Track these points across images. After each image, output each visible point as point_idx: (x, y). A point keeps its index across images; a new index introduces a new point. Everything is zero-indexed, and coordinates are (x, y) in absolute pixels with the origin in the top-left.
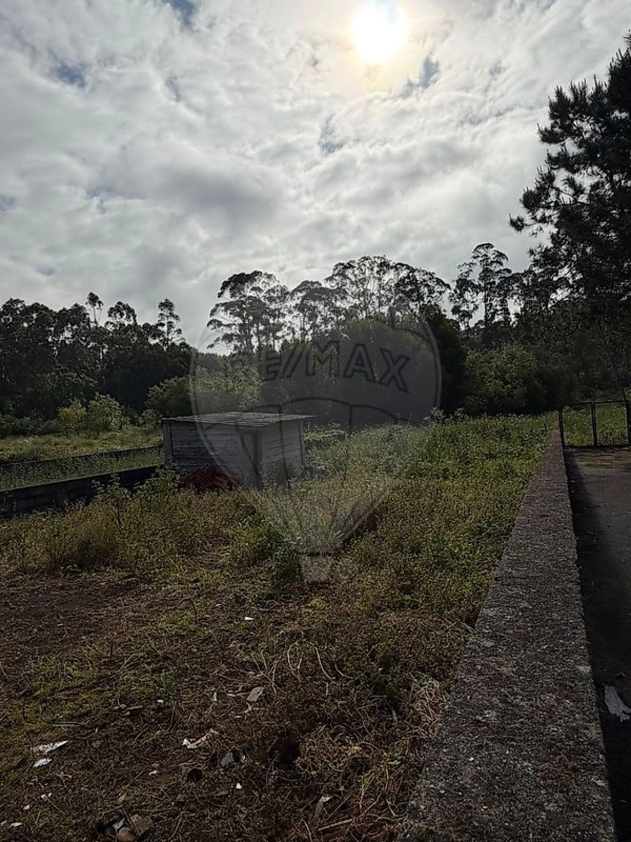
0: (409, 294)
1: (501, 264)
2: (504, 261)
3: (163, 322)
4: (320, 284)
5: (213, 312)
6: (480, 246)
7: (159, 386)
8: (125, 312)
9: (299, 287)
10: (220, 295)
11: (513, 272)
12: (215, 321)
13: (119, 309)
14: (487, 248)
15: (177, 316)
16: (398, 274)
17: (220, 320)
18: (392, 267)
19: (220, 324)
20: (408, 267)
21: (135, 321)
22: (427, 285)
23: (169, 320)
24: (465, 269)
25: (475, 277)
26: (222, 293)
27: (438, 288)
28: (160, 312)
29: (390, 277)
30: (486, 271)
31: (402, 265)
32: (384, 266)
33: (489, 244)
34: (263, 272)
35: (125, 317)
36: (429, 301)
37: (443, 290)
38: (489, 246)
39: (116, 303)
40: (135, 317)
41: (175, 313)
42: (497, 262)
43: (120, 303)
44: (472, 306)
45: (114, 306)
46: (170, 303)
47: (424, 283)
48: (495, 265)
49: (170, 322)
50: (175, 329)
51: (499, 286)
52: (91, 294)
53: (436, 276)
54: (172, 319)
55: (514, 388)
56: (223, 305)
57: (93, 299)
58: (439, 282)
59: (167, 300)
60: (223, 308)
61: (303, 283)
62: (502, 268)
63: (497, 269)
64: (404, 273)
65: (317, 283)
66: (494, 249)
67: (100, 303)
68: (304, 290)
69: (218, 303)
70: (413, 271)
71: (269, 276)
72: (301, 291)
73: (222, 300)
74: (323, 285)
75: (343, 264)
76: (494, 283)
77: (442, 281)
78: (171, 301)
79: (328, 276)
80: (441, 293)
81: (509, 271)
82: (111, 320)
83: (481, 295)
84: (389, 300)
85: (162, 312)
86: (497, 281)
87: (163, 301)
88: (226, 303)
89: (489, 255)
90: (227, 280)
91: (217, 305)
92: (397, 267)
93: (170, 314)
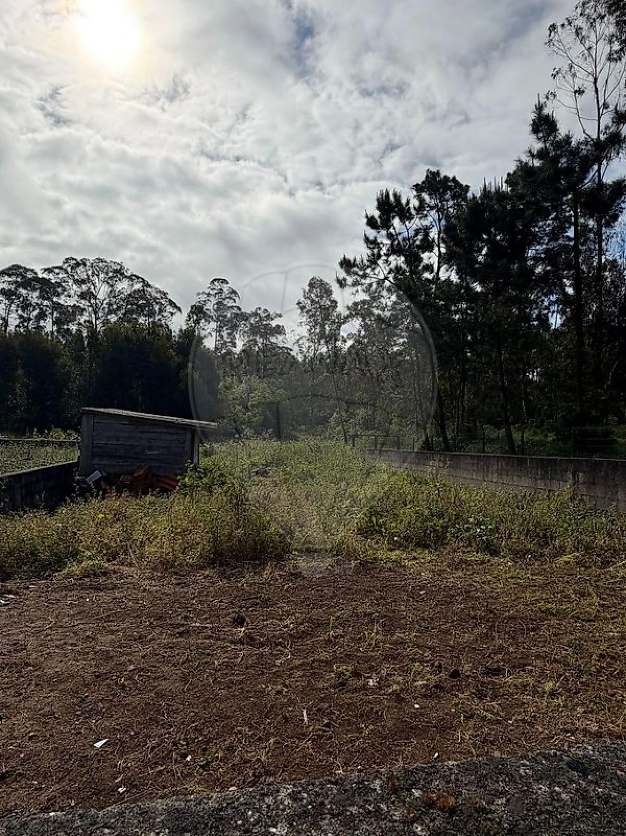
0: (141, 308)
1: (234, 301)
2: (236, 299)
4: (36, 273)
6: (215, 280)
9: (10, 269)
11: (243, 311)
14: (222, 283)
16: (132, 285)
18: (126, 276)
20: (143, 281)
22: (159, 303)
24: (203, 297)
25: (210, 307)
27: (169, 309)
29: (123, 286)
30: (219, 304)
31: (138, 277)
32: (119, 273)
33: (225, 280)
36: (159, 320)
37: (174, 311)
38: (224, 281)
42: (230, 298)
44: (204, 333)
47: (155, 301)
48: (228, 300)
51: (230, 321)
53: (169, 297)
55: (255, 416)
58: (172, 303)
61: (14, 266)
62: (234, 305)
63: (229, 305)
64: (138, 286)
65: (32, 270)
66: (228, 285)
68: (13, 274)
70: (148, 285)
72: (10, 276)
74: (40, 276)
75: (76, 260)
76: (226, 316)
77: (174, 304)
80: (172, 314)
81: (239, 309)
83: (214, 325)
84: (119, 308)
86: (229, 315)
89: (225, 290)
92: (132, 278)
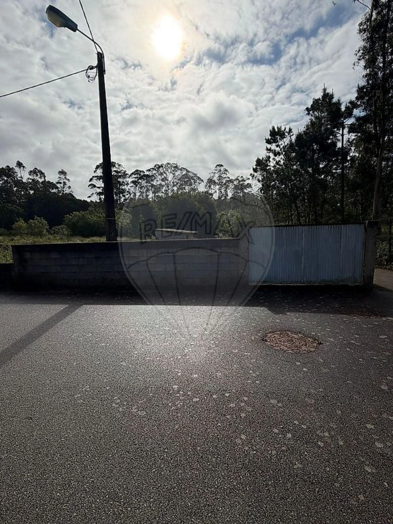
1: (226, 174)
2: (227, 173)
3: (60, 181)
5: (91, 180)
6: (218, 165)
7: (70, 215)
8: (38, 174)
9: (134, 172)
10: (95, 172)
11: (231, 178)
12: (92, 184)
13: (35, 172)
15: (68, 180)
16: (182, 172)
17: (95, 184)
18: (179, 169)
19: (95, 186)
20: (187, 170)
21: (45, 179)
22: (193, 179)
23: (64, 181)
24: (212, 175)
25: (216, 179)
26: (96, 171)
27: (198, 181)
28: (59, 176)
29: (178, 173)
30: (220, 176)
31: (184, 169)
32: (176, 168)
34: (117, 163)
35: (39, 176)
36: (194, 187)
37: (200, 182)
38: (222, 166)
39: (33, 169)
40: (45, 177)
41: (67, 177)
42: (225, 173)
43: (36, 168)
44: (213, 191)
45: (32, 170)
46: (64, 172)
47: (192, 178)
48: (223, 174)
49: (64, 182)
50: (67, 186)
51: (225, 184)
52: (18, 161)
53: (198, 175)
54: (66, 181)
56: (96, 177)
57: (19, 164)
58: (199, 178)
59: (62, 170)
60: (96, 178)
61: (136, 170)
62: (226, 176)
63: (224, 176)
64: (184, 172)
65: (143, 171)
66: (224, 167)
67: (24, 167)
68: (136, 174)
69: (94, 175)
70: (188, 171)
71: (119, 165)
73: (95, 175)
74: (146, 173)
75: (158, 165)
76: (223, 182)
78: (65, 171)
79: (148, 169)
80: (199, 183)
81: (229, 178)
82: (31, 177)
83: (218, 187)
84: (177, 183)
85: (60, 176)
86: (224, 182)
87: (61, 170)
88: (98, 176)
89: (222, 170)
90: (98, 164)
91: (93, 177)
92: (182, 169)
93: (65, 178)
